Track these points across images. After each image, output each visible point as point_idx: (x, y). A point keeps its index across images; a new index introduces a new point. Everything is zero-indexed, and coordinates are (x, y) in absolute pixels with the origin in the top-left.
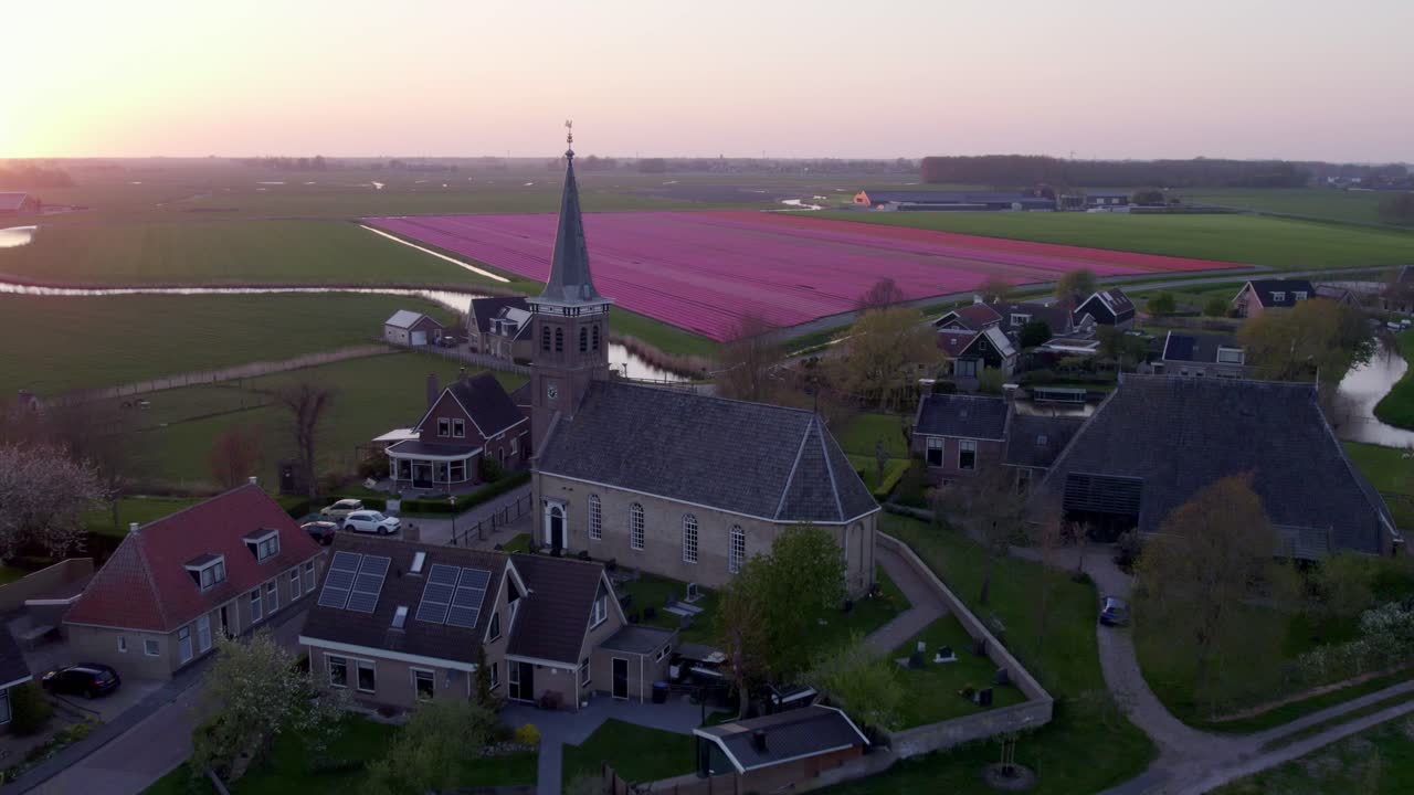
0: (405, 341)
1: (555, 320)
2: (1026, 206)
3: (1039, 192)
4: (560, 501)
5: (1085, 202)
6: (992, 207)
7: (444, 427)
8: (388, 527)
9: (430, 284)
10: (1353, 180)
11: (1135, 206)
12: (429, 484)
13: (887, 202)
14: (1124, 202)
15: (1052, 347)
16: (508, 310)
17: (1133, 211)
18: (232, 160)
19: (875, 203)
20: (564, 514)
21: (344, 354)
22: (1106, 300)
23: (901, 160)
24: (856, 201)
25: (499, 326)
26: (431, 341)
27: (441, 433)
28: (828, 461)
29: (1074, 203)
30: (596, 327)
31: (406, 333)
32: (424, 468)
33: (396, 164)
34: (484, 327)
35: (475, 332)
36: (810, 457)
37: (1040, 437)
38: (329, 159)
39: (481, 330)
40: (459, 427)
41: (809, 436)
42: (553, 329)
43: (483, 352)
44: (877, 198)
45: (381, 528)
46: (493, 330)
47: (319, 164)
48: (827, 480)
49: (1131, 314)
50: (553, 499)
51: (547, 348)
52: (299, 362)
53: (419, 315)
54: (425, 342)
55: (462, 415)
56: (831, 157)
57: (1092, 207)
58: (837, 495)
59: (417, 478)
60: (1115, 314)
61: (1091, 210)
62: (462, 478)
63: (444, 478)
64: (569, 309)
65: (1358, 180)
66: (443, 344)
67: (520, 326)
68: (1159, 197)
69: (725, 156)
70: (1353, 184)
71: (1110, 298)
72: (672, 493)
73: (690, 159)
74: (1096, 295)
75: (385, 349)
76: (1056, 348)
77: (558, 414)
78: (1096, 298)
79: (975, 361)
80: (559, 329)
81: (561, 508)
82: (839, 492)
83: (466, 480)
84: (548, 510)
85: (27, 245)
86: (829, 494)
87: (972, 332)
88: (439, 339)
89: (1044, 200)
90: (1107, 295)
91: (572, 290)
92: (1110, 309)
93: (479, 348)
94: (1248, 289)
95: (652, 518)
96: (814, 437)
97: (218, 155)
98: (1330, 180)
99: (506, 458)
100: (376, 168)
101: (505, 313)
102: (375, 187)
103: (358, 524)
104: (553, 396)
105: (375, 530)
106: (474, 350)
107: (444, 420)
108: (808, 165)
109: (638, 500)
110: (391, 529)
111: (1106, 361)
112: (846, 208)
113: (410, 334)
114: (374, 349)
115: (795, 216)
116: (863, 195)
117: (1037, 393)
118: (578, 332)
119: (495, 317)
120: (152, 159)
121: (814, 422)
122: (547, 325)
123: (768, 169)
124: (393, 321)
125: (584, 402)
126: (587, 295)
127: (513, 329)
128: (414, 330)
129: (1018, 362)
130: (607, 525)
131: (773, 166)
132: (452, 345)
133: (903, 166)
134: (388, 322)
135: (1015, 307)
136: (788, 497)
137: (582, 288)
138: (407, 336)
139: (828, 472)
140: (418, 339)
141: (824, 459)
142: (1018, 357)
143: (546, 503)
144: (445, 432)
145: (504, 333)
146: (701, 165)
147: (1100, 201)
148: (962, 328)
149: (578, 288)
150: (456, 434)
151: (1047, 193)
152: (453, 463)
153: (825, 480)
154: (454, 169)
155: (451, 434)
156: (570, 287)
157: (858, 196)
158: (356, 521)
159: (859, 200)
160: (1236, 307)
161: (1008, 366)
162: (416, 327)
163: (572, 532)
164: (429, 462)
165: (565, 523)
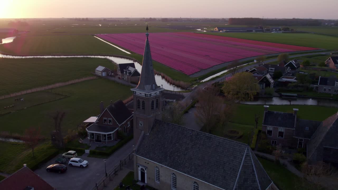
0: (100, 75)
1: (142, 98)
2: (256, 31)
3: (259, 28)
4: (144, 167)
5: (271, 30)
6: (248, 31)
7: (105, 120)
8: (83, 165)
9: (110, 55)
10: (332, 24)
11: (283, 31)
12: (100, 141)
13: (222, 30)
14: (280, 30)
15: (283, 79)
16: (129, 67)
17: (283, 32)
18: (68, 19)
19: (219, 30)
20: (146, 172)
21: (84, 79)
22: (293, 63)
23: (223, 19)
24: (215, 30)
25: (126, 72)
26: (108, 75)
27: (105, 123)
28: (254, 167)
29: (268, 30)
30: (157, 100)
31: (101, 73)
32: (98, 136)
33: (105, 20)
34: (122, 72)
35: (119, 73)
36: (247, 165)
37: (306, 127)
38: (89, 18)
39: (121, 73)
40: (110, 121)
41: (246, 155)
42: (141, 101)
43: (122, 79)
44: (220, 29)
45: (81, 165)
46: (125, 73)
47: (87, 20)
48: (254, 175)
49: (299, 67)
50: (141, 165)
51: (139, 108)
52: (70, 82)
53: (105, 68)
54: (106, 75)
55: (111, 117)
56: (206, 18)
57: (272, 31)
58: (258, 182)
59: (96, 139)
60: (296, 67)
61: (272, 32)
62: (111, 139)
63: (105, 139)
64: (147, 94)
65: (333, 24)
66: (111, 76)
67: (132, 72)
68: (288, 29)
69: (181, 17)
70: (332, 25)
71: (294, 62)
72: (189, 174)
73: (173, 18)
74: (291, 61)
75: (95, 77)
76: (285, 79)
77: (143, 132)
78: (291, 63)
79: (263, 84)
80: (143, 101)
81: (145, 170)
82: (259, 180)
83: (112, 140)
84: (140, 168)
85: (11, 43)
86: (255, 181)
87: (261, 76)
88: (110, 74)
89: (261, 29)
90: (293, 61)
91: (148, 87)
92: (295, 65)
93: (121, 78)
94: (330, 59)
95: (180, 181)
96: (247, 156)
97: (64, 18)
98: (326, 24)
99: (126, 129)
100: (100, 21)
101: (128, 68)
102: (99, 25)
103: (73, 163)
104: (141, 125)
105: (79, 166)
106: (119, 78)
107: (105, 119)
108: (201, 20)
109: (173, 172)
110: (85, 166)
111: (301, 85)
112: (212, 31)
113: (102, 73)
114: (92, 78)
115: (201, 34)
116: (216, 28)
117: (283, 95)
118: (151, 102)
119: (125, 69)
120: (49, 18)
121: (248, 149)
122: (139, 99)
123: (192, 21)
124: (97, 69)
125: (153, 128)
126: (154, 88)
127: (130, 73)
128: (103, 72)
129: (274, 84)
130: (162, 178)
131: (193, 20)
132: (114, 76)
133: (224, 20)
134: (96, 69)
135: (270, 66)
136: (238, 182)
137: (152, 86)
138: (101, 74)
139: (254, 171)
140: (104, 74)
141: (252, 166)
142: (275, 82)
143: (139, 166)
144: (106, 122)
145: (128, 74)
146: (176, 20)
147: (274, 30)
148: (258, 74)
149: (150, 86)
150: (109, 123)
151: (262, 28)
152: (108, 135)
153: (253, 175)
154: (118, 21)
155: (108, 123)
156: (147, 86)
157: (215, 28)
158: (73, 162)
159: (216, 29)
160: (326, 63)
161: (272, 86)
162: (104, 71)
163: (149, 178)
164: (100, 134)
165: (146, 174)
